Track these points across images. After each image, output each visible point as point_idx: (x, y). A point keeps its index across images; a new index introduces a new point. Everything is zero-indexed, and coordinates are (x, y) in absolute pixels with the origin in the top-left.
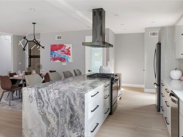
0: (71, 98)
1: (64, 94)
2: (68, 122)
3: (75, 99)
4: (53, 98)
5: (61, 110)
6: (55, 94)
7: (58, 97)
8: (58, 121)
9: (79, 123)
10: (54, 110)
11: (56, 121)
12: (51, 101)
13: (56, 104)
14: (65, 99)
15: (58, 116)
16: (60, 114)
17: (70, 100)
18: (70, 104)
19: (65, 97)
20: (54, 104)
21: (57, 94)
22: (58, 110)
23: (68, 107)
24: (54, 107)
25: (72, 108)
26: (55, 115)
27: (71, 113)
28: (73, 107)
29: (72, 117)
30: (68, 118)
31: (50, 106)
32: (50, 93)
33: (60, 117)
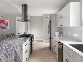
0: (15, 47)
1: (11, 46)
2: (13, 60)
3: (17, 48)
4: (5, 49)
5: (10, 54)
6: (6, 46)
7: (7, 47)
8: (8, 60)
9: (20, 60)
10: (5, 55)
11: (6, 61)
12: (3, 50)
13: (6, 52)
14: (12, 49)
15: (7, 58)
16: (8, 57)
17: (14, 49)
18: (14, 51)
19: (12, 48)
21: (7, 46)
22: (7, 54)
23: (13, 52)
24: (5, 53)
25: (15, 53)
26: (6, 58)
27: (15, 55)
28: (16, 52)
29: (15, 57)
30: (13, 58)
31: (3, 53)
32: (2, 46)
33: (8, 58)
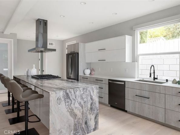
0: (91, 91)
1: (87, 89)
2: (89, 109)
3: (93, 91)
4: (79, 95)
5: (85, 102)
6: (80, 91)
7: (82, 93)
8: (83, 111)
9: (96, 107)
10: (80, 104)
11: (81, 112)
12: (77, 98)
13: (81, 99)
14: (87, 93)
15: (82, 108)
16: (84, 106)
17: (90, 93)
18: (90, 96)
19: (87, 92)
20: (80, 99)
21: (82, 91)
22: (82, 103)
23: (89, 98)
24: (80, 102)
25: (92, 99)
26: (80, 108)
27: (91, 101)
28: (92, 97)
29: (91, 105)
30: (89, 106)
31: (77, 102)
32: (76, 91)
33: (84, 108)
